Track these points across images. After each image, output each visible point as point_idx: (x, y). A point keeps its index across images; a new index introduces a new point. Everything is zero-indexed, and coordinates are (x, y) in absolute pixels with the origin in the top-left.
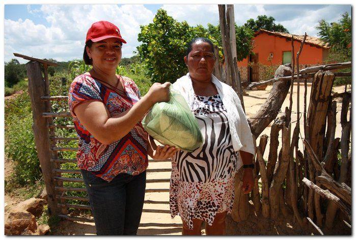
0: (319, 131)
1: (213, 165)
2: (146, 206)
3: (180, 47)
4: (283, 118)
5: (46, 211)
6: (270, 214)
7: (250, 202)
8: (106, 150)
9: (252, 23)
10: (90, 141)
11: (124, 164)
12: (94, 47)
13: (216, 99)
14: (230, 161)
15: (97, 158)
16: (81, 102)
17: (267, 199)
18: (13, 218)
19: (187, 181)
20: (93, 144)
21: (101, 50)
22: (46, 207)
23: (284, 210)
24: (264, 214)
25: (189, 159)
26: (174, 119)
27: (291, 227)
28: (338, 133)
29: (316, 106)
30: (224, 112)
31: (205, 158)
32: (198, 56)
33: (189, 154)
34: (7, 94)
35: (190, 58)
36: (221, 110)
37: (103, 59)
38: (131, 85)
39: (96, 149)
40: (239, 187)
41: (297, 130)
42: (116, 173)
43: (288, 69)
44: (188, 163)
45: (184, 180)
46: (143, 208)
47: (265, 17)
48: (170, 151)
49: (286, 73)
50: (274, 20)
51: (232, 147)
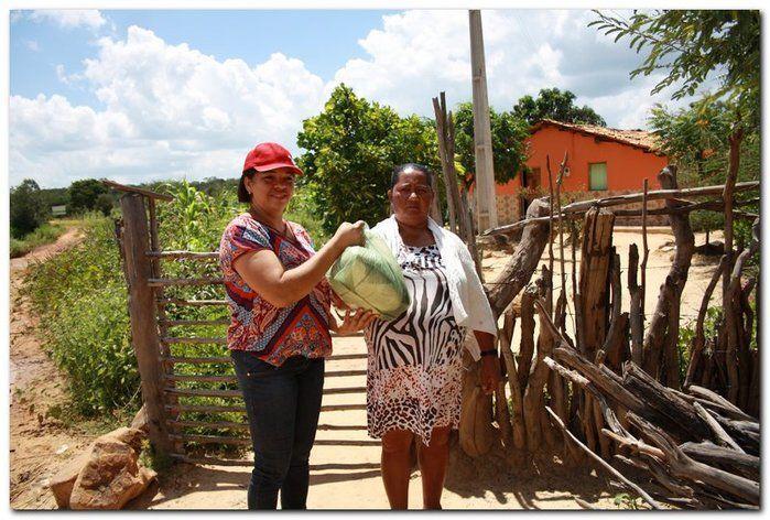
0: (597, 302)
1: (424, 342)
2: (320, 435)
3: (378, 160)
4: (538, 282)
5: (147, 450)
6: (526, 443)
7: (495, 424)
8: (275, 319)
9: (528, 103)
10: (253, 307)
11: (298, 341)
12: (257, 178)
13: (432, 251)
14: (449, 339)
15: (262, 331)
16: (246, 252)
17: (520, 416)
18: (102, 451)
19: (387, 367)
20: (256, 311)
21: (267, 183)
22: (145, 443)
23: (548, 435)
24: (516, 443)
25: (391, 334)
26: (372, 268)
27: (561, 462)
28: (626, 306)
29: (589, 262)
30: (442, 269)
31: (413, 333)
32: (407, 190)
33: (391, 327)
34: (16, 254)
35: (396, 193)
36: (437, 265)
37: (270, 195)
38: (303, 233)
39: (261, 317)
40: (474, 397)
41: (563, 300)
42: (286, 354)
43: (545, 205)
44: (388, 340)
45: (381, 368)
46: (316, 439)
47: (556, 91)
48: (364, 317)
49: (543, 212)
50: (573, 97)
51: (453, 318)
